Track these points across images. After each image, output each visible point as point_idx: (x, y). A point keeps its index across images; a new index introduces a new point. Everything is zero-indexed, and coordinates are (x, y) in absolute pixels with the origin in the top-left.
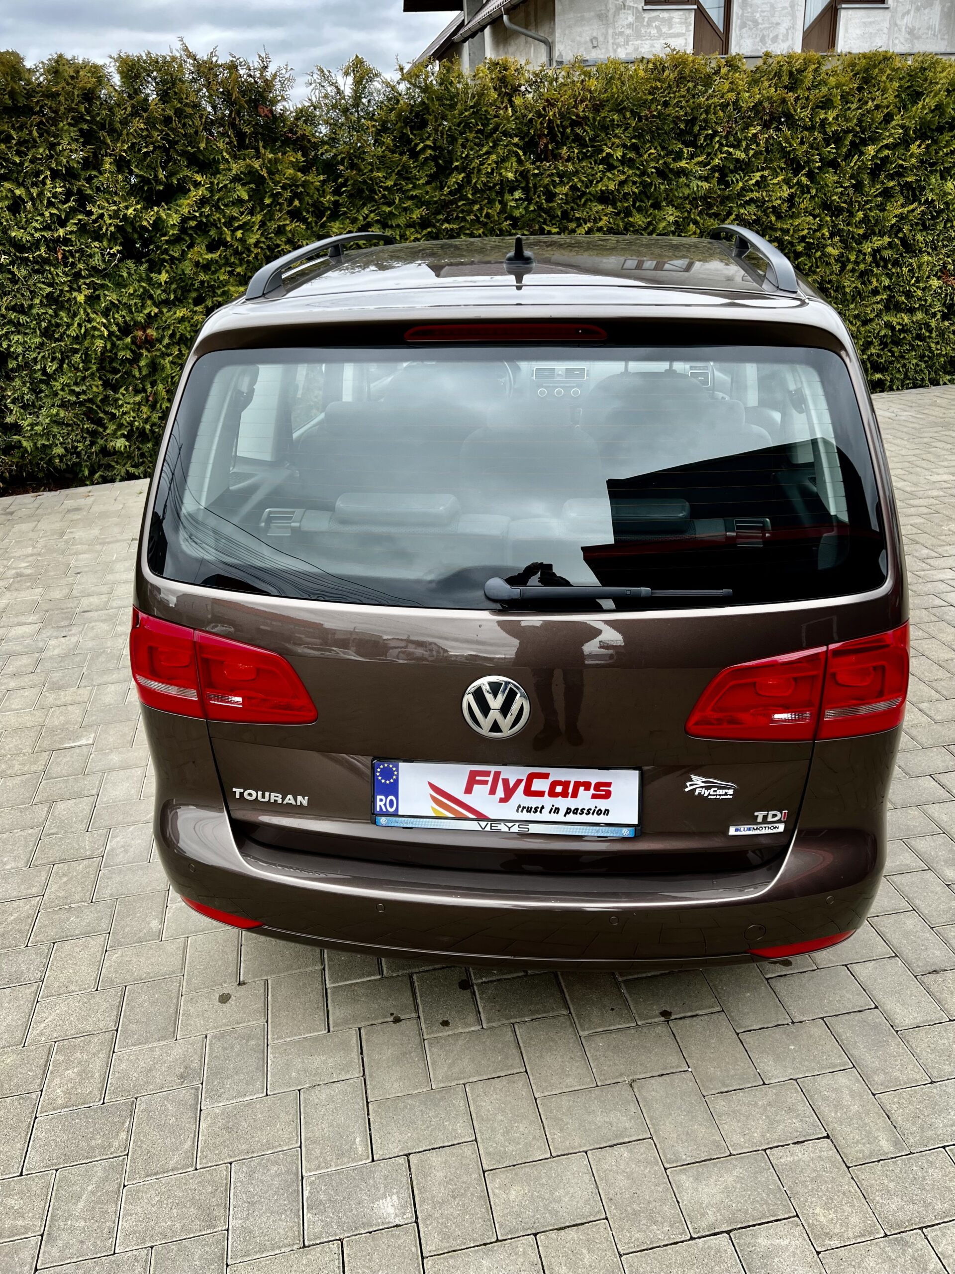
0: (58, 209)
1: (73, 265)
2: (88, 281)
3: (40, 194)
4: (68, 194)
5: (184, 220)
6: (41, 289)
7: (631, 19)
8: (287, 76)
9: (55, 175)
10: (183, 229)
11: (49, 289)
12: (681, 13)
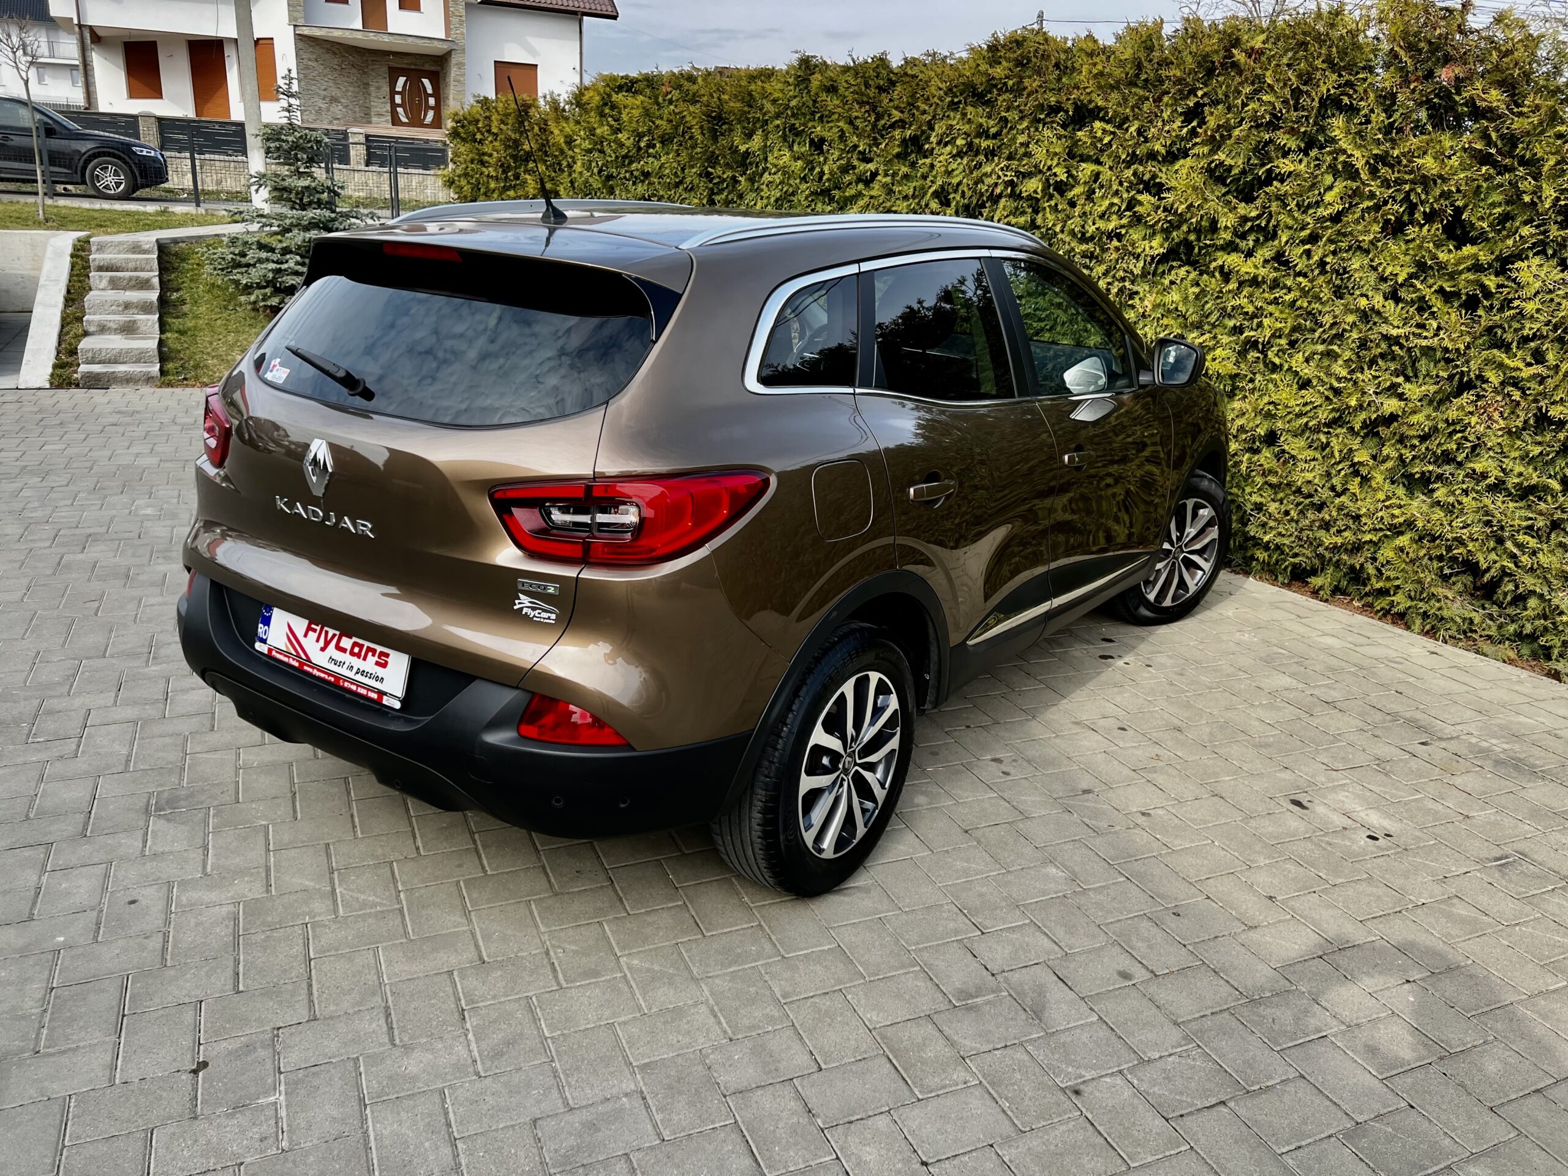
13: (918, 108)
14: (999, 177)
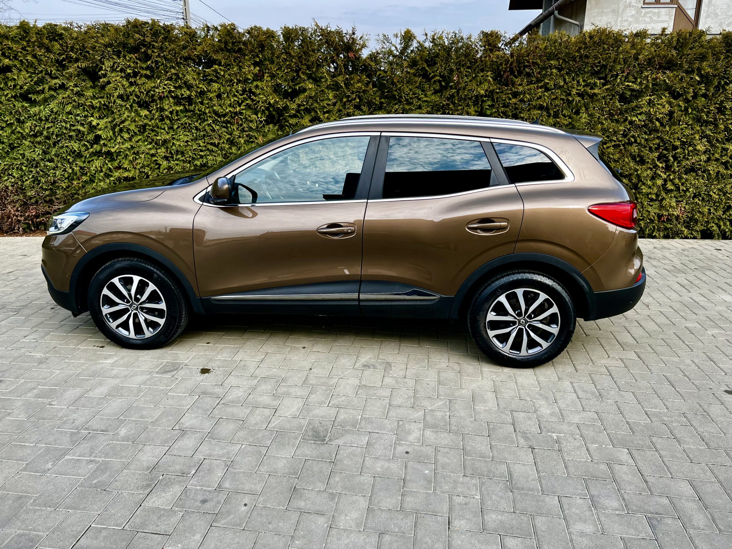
0: (238, 98)
1: (241, 125)
2: (247, 133)
3: (230, 90)
4: (244, 91)
5: (299, 106)
6: (225, 135)
7: (633, 12)
8: (366, 38)
9: (239, 81)
10: (298, 111)
11: (228, 136)
12: (667, 9)
13: (88, 52)
14: (164, 88)
